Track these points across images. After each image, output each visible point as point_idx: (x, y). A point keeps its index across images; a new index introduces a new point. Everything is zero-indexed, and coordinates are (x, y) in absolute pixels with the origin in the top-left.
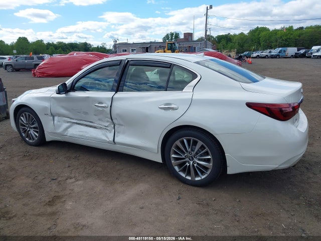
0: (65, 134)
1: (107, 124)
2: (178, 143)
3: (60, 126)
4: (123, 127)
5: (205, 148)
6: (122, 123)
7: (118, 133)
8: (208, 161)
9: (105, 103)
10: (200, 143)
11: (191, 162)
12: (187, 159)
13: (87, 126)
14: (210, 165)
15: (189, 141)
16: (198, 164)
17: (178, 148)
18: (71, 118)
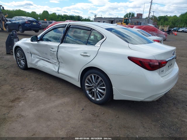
0: (36, 65)
1: (56, 61)
2: (89, 77)
3: (34, 60)
4: (63, 64)
5: (102, 82)
6: (62, 61)
7: (61, 67)
8: (104, 90)
9: (55, 49)
10: (100, 79)
11: (95, 89)
12: (93, 87)
13: (47, 61)
14: (104, 92)
15: (95, 76)
16: (99, 91)
17: (89, 80)
18: (39, 56)
